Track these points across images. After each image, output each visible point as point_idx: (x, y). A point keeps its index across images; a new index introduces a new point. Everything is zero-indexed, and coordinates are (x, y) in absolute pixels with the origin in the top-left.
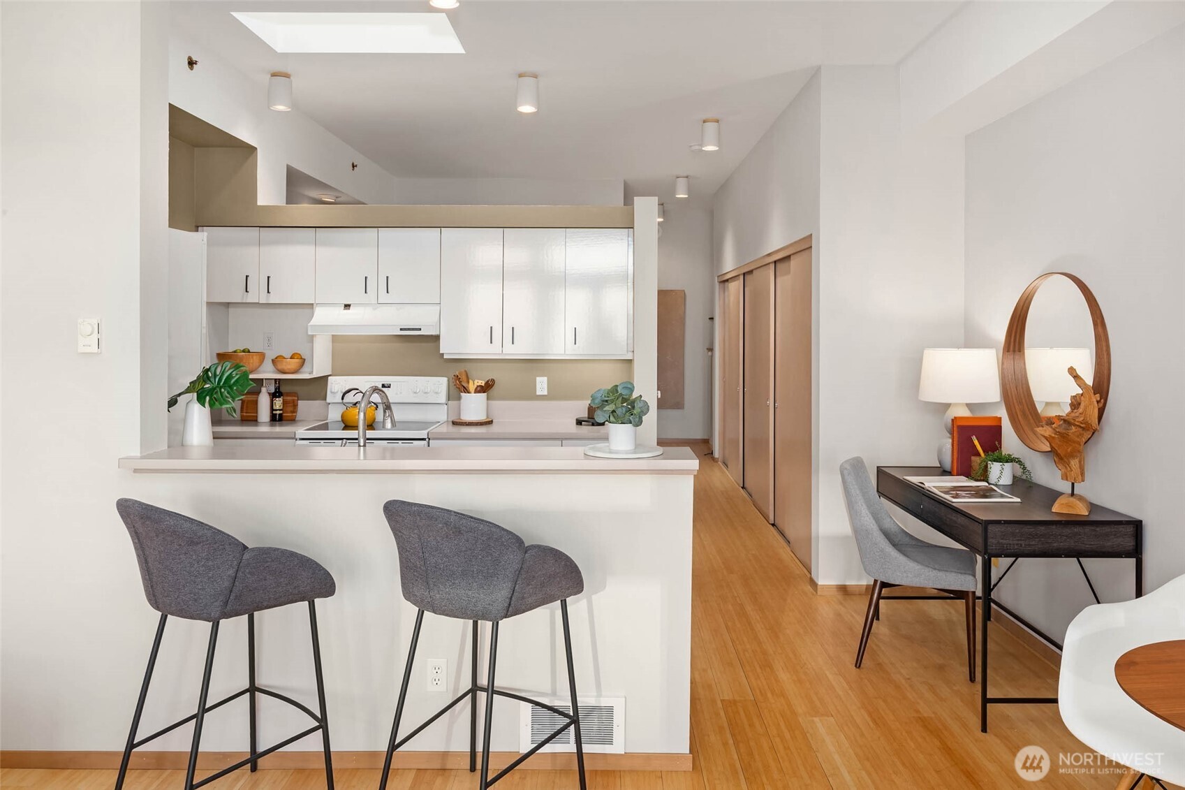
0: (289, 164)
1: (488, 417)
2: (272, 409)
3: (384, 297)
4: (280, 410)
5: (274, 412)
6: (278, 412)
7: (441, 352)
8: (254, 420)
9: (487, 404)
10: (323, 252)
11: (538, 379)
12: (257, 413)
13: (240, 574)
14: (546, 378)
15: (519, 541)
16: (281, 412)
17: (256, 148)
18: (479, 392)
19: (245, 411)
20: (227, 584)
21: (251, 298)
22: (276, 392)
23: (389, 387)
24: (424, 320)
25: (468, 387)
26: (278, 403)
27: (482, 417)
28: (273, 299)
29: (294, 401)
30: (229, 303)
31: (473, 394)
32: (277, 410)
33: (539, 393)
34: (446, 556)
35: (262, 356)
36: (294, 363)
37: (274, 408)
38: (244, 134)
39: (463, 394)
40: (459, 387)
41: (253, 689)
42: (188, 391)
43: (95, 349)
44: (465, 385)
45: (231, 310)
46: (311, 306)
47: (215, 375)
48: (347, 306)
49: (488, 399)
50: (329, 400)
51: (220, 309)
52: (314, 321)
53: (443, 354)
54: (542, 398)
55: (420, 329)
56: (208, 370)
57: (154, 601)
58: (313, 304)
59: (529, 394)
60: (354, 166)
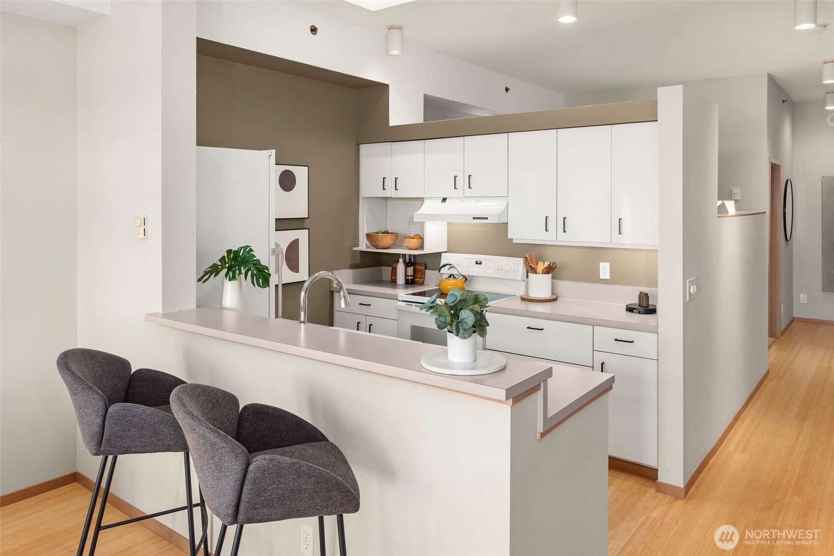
0: (427, 93)
1: (553, 294)
2: (406, 276)
3: (468, 192)
4: (411, 276)
5: (407, 277)
6: (410, 278)
7: (510, 237)
8: (393, 282)
9: (552, 281)
11: (601, 264)
12: (396, 276)
14: (608, 264)
16: (412, 278)
17: (388, 85)
18: (545, 273)
19: (393, 275)
21: (387, 194)
22: (409, 262)
23: (481, 264)
25: (536, 268)
26: (410, 271)
27: (547, 295)
28: (400, 194)
29: (422, 269)
30: (387, 197)
31: (541, 275)
32: (408, 276)
33: (602, 277)
36: (416, 242)
37: (407, 274)
39: (532, 275)
40: (527, 267)
44: (534, 267)
45: (389, 202)
46: (421, 199)
48: (444, 200)
49: (553, 278)
52: (420, 211)
53: (512, 239)
54: (604, 281)
55: (487, 218)
58: (423, 198)
59: (593, 277)
60: (507, 90)
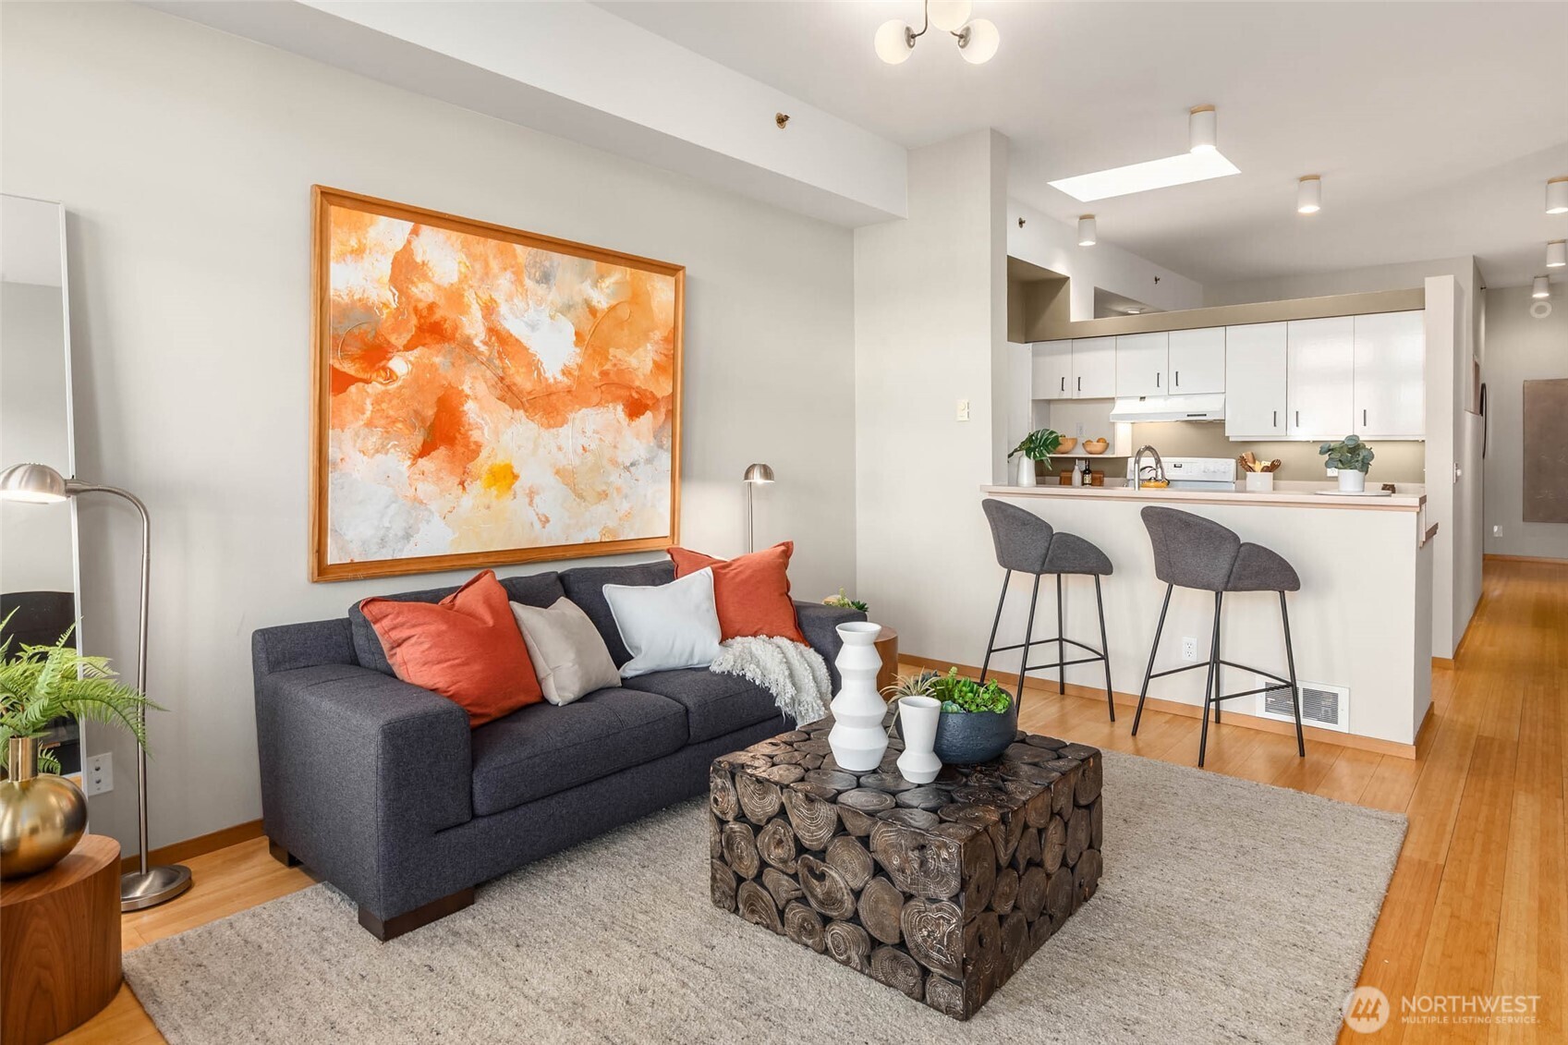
0: (1097, 286)
2: (1083, 484)
3: (1174, 389)
4: (1089, 483)
7: (1226, 435)
8: (1069, 485)
9: (1274, 483)
10: (1121, 354)
12: (1072, 482)
13: (1051, 547)
15: (1236, 538)
17: (1069, 279)
18: (1266, 471)
19: (1062, 481)
20: (1044, 552)
21: (1066, 395)
22: (1086, 470)
23: (1180, 467)
24: (1210, 407)
25: (1254, 467)
26: (1088, 478)
28: (1083, 395)
29: (1100, 478)
30: (1049, 400)
31: (1259, 474)
32: (1087, 483)
34: (1181, 543)
35: (1075, 441)
36: (1099, 447)
37: (1085, 482)
38: (1060, 268)
39: (1248, 473)
40: (1244, 466)
41: (1061, 640)
42: (1020, 448)
43: (966, 418)
44: (1251, 465)
45: (1052, 406)
46: (1112, 399)
47: (1037, 438)
48: (1142, 398)
50: (1128, 477)
51: (1043, 405)
52: (1115, 412)
53: (1228, 437)
55: (1205, 416)
56: (1033, 435)
57: (1003, 562)
58: (1114, 398)
59: (1318, 476)
60: (1156, 280)
